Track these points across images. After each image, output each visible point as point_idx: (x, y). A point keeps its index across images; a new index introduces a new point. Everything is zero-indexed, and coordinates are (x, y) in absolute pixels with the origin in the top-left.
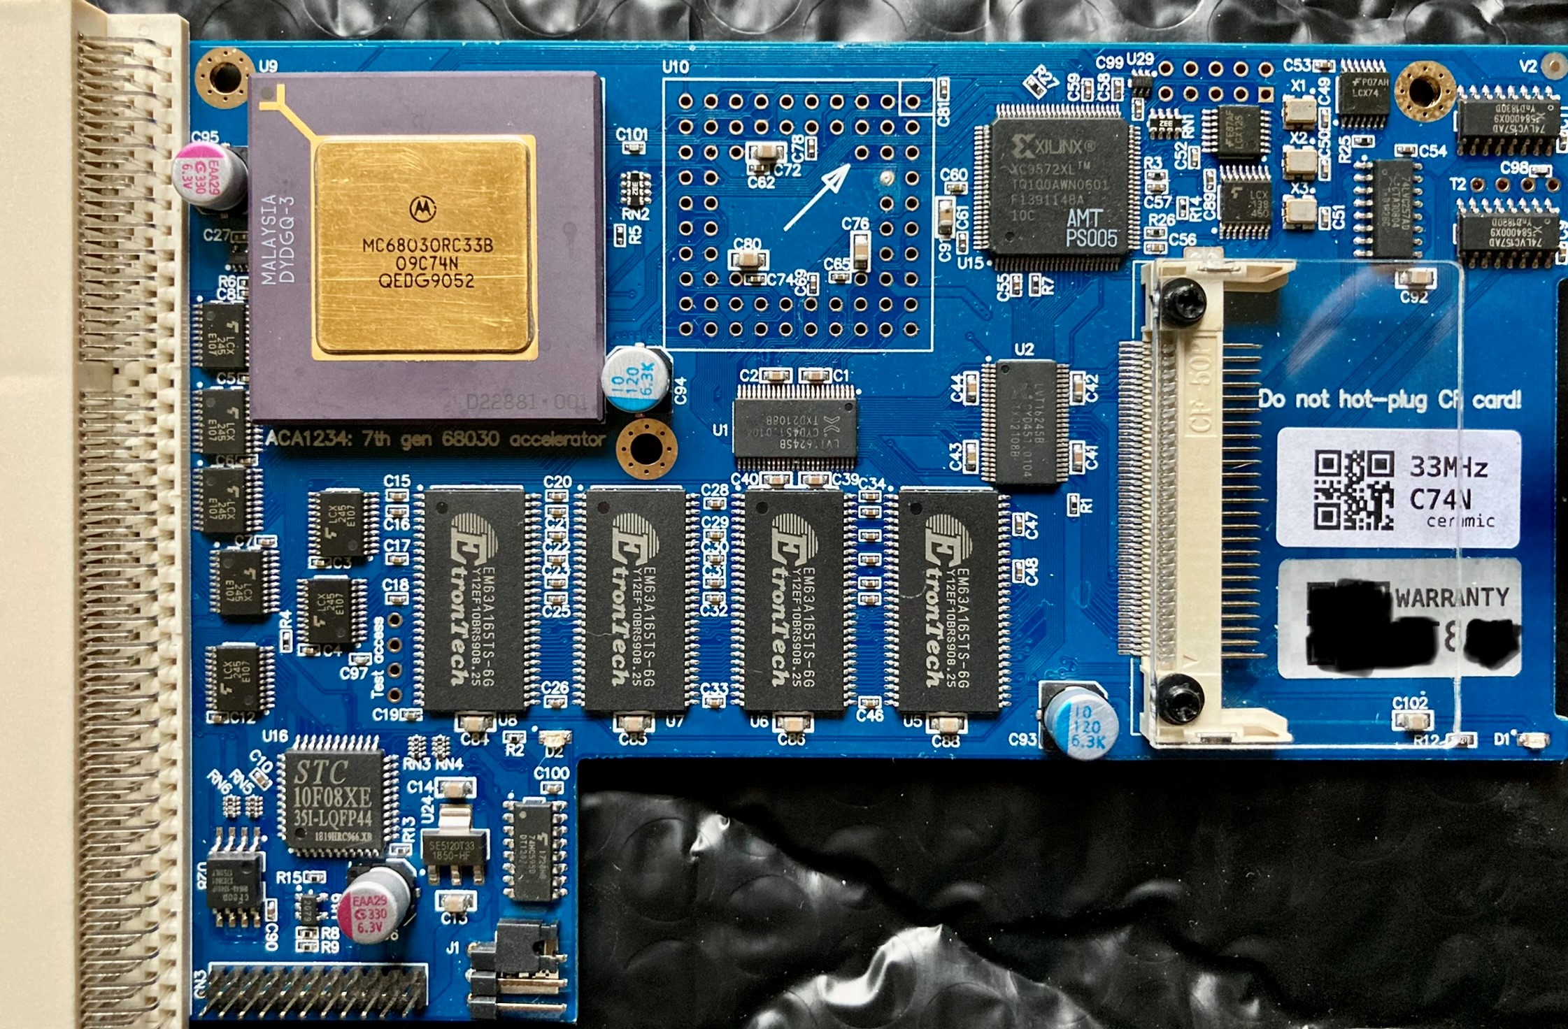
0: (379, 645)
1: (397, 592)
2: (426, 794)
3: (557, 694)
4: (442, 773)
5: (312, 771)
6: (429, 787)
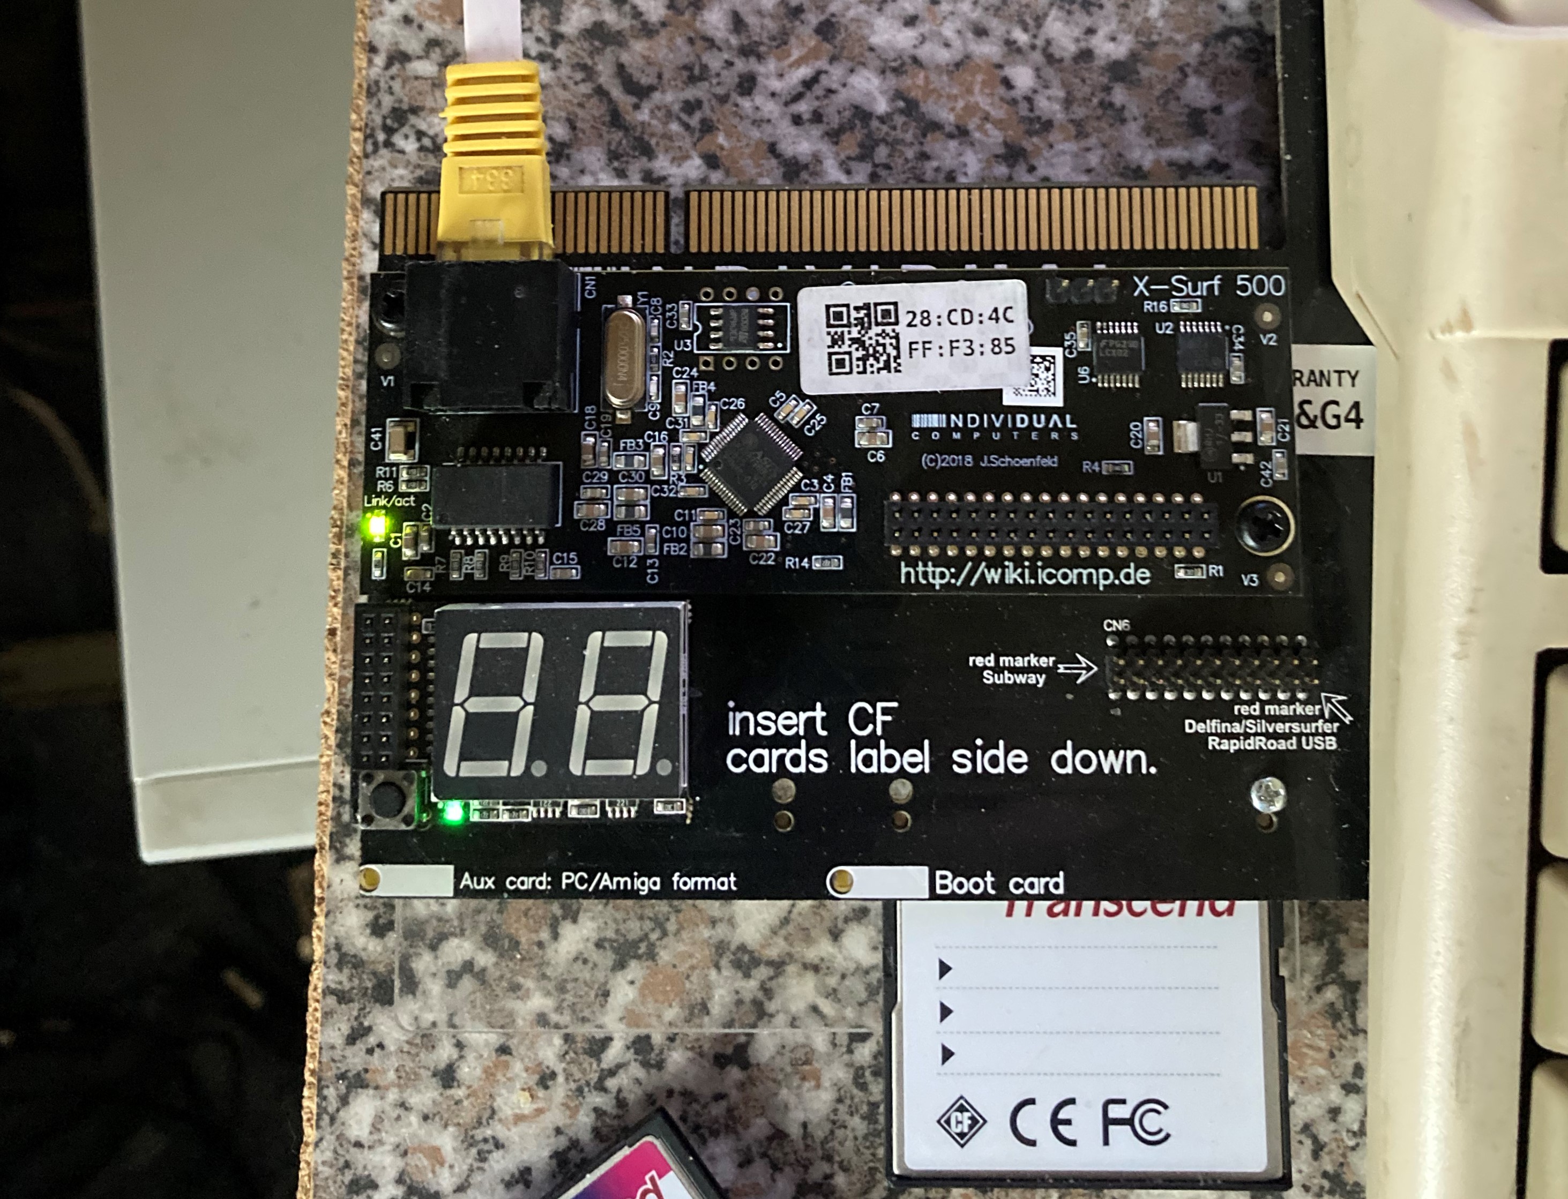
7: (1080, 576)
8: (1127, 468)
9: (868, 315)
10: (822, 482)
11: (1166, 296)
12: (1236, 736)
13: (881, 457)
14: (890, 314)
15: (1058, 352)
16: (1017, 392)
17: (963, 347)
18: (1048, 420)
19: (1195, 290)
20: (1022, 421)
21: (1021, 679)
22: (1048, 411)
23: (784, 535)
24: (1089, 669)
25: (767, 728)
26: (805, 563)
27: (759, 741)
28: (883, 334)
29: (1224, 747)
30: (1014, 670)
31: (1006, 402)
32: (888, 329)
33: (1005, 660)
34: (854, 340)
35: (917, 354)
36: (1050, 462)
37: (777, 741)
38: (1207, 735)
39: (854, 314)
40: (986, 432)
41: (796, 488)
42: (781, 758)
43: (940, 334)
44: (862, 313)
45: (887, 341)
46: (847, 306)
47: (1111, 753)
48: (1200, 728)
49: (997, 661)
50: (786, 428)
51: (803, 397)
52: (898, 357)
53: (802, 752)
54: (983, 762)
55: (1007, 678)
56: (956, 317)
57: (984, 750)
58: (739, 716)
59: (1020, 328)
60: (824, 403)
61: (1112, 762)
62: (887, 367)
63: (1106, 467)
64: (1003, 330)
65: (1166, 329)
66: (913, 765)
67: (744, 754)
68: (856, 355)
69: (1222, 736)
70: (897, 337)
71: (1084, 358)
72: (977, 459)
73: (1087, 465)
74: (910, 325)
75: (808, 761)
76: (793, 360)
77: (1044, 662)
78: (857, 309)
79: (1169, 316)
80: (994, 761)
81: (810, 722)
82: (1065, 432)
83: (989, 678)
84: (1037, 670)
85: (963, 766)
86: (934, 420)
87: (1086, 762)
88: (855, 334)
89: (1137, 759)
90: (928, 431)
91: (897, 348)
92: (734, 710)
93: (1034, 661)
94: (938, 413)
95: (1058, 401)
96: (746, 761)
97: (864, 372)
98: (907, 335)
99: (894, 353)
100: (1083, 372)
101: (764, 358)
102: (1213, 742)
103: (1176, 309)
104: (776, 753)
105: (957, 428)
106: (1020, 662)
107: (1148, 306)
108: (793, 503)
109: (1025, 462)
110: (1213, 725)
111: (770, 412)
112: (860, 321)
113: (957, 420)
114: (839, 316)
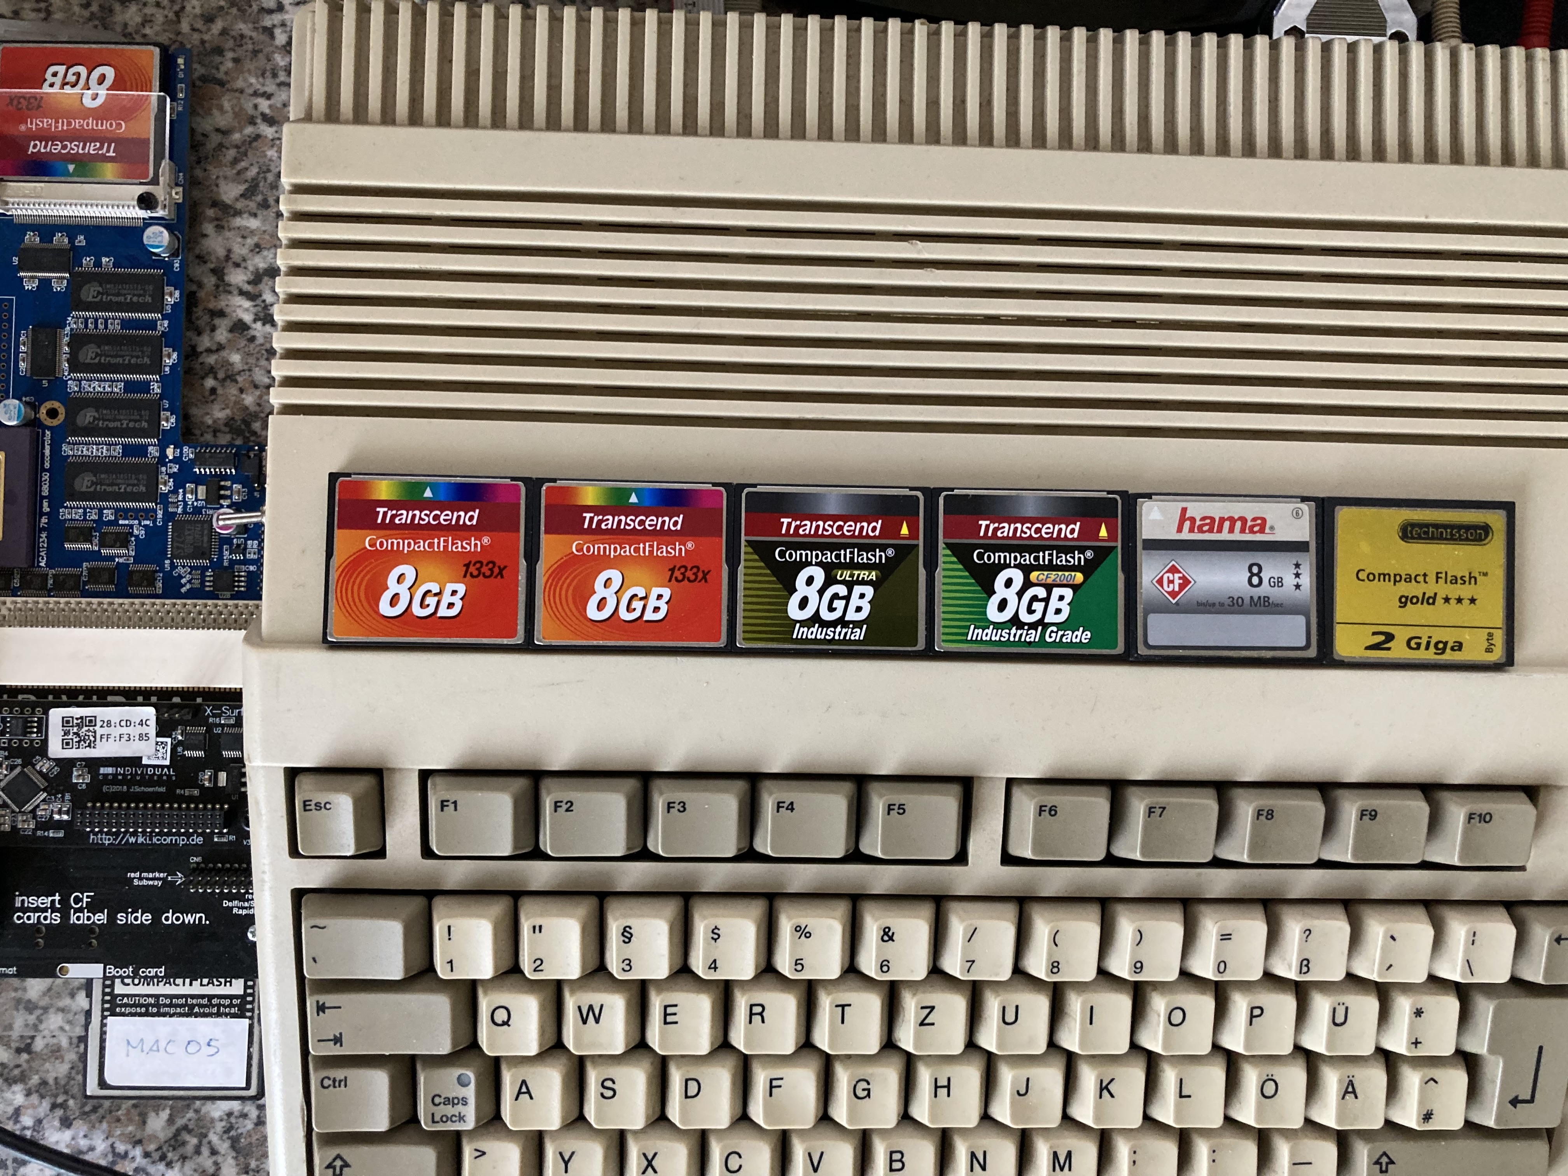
0: (131, 522)
1: (108, 515)
2: (193, 504)
3: (153, 451)
4: (184, 497)
5: (178, 548)
6: (190, 503)
7: (171, 840)
8: (196, 792)
9: (82, 722)
10: (56, 798)
11: (220, 716)
12: (246, 908)
13: (84, 786)
14: (92, 721)
15: (169, 740)
16: (149, 758)
17: (126, 737)
18: (162, 770)
19: (232, 713)
20: (150, 771)
21: (151, 883)
22: (163, 767)
23: (37, 822)
24: (181, 878)
25: (33, 904)
26: (46, 834)
27: (29, 910)
28: (89, 731)
29: (240, 912)
30: (148, 879)
31: (143, 763)
32: (91, 728)
33: (144, 875)
34: (75, 734)
35: (104, 740)
36: (163, 789)
37: (37, 910)
38: (232, 907)
39: (75, 721)
40: (133, 776)
41: (44, 800)
42: (39, 917)
43: (115, 732)
44: (79, 721)
45: (90, 734)
46: (72, 717)
47: (189, 915)
48: (230, 904)
49: (140, 875)
50: (40, 773)
51: (49, 759)
52: (95, 741)
53: (48, 914)
54: (131, 918)
55: (145, 882)
56: (123, 723)
57: (132, 913)
58: (21, 898)
59: (152, 730)
60: (59, 761)
61: (189, 919)
62: (89, 746)
63: (187, 792)
64: (144, 730)
65: (218, 731)
66: (99, 920)
67: (22, 915)
68: (75, 740)
69: (239, 908)
70: (95, 732)
71: (180, 743)
72: (129, 788)
73: (178, 791)
74: (101, 727)
75: (51, 919)
76: (45, 742)
77: (162, 875)
78: (77, 719)
79: (220, 725)
80: (136, 919)
81: (53, 902)
82: (169, 776)
83: (136, 882)
84: (159, 879)
85: (121, 920)
86: (110, 770)
87: (178, 919)
88: (75, 729)
89: (201, 918)
90: (105, 775)
91: (95, 737)
92: (19, 896)
93: (157, 875)
94: (112, 767)
95: (167, 762)
96: (23, 918)
97: (79, 748)
98: (100, 731)
99: (92, 739)
100: (180, 749)
101: (32, 741)
102: (235, 911)
103: (223, 722)
104: (37, 915)
105: (120, 774)
106: (151, 875)
107: (211, 720)
108: (42, 807)
109: (151, 789)
110: (236, 903)
111: (34, 766)
112: (78, 725)
113: (120, 770)
114: (68, 722)
